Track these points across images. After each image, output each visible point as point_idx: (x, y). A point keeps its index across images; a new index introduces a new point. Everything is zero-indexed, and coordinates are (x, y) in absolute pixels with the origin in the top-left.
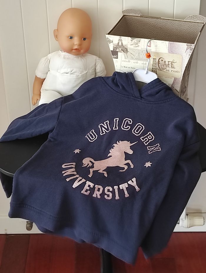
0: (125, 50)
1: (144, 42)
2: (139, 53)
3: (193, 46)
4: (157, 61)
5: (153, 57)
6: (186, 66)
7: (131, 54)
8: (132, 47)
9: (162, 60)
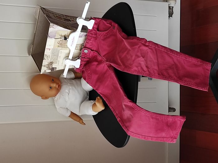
0: (51, 63)
1: (47, 52)
2: (54, 55)
3: (51, 24)
4: (60, 45)
5: (57, 47)
6: (64, 28)
7: (54, 60)
8: (49, 59)
9: (59, 42)
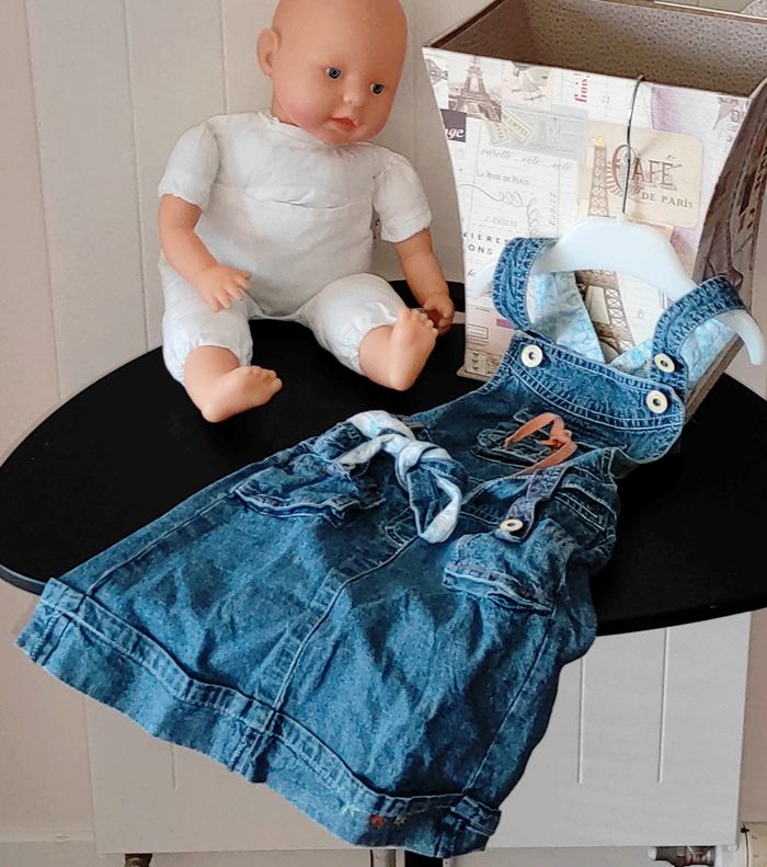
0: (492, 111)
1: (563, 81)
2: (543, 125)
4: (610, 158)
5: (594, 142)
6: (715, 181)
7: (515, 125)
8: (518, 98)
